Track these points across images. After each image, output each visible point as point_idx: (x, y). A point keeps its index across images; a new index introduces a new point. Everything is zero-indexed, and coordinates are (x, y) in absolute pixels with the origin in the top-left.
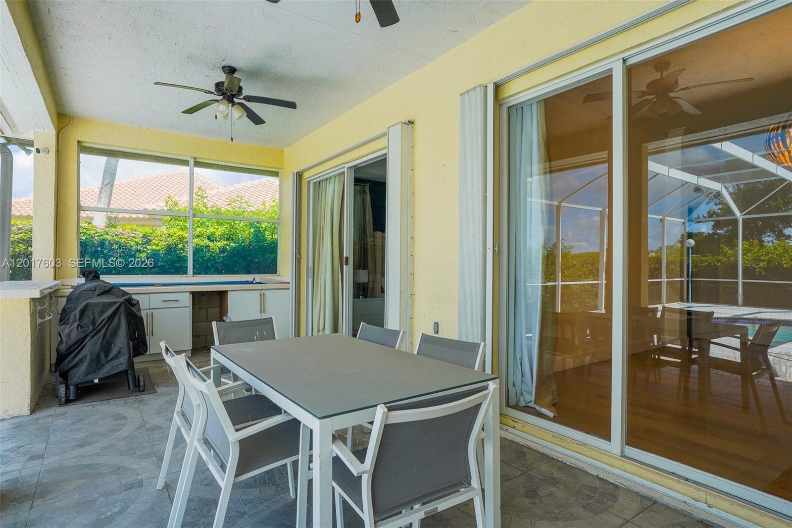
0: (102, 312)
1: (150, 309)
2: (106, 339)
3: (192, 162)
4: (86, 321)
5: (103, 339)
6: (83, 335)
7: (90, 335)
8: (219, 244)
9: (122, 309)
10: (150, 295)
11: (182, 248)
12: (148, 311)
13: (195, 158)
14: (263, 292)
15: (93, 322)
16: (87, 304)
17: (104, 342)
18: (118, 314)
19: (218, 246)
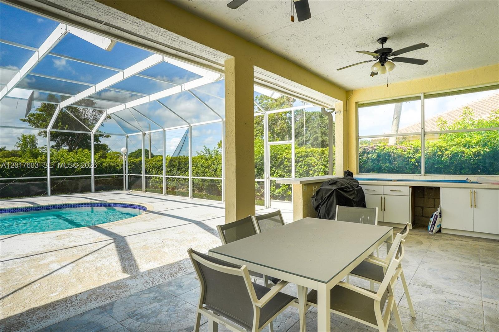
0: (326, 194)
1: (383, 195)
2: (327, 207)
3: (422, 96)
4: (319, 197)
5: (326, 207)
6: (318, 204)
7: (321, 204)
8: (474, 150)
9: (335, 193)
10: (384, 186)
11: (441, 155)
12: (382, 196)
13: (424, 93)
14: (474, 190)
15: (322, 198)
16: (320, 189)
17: (327, 208)
18: (333, 195)
19: (472, 151)
